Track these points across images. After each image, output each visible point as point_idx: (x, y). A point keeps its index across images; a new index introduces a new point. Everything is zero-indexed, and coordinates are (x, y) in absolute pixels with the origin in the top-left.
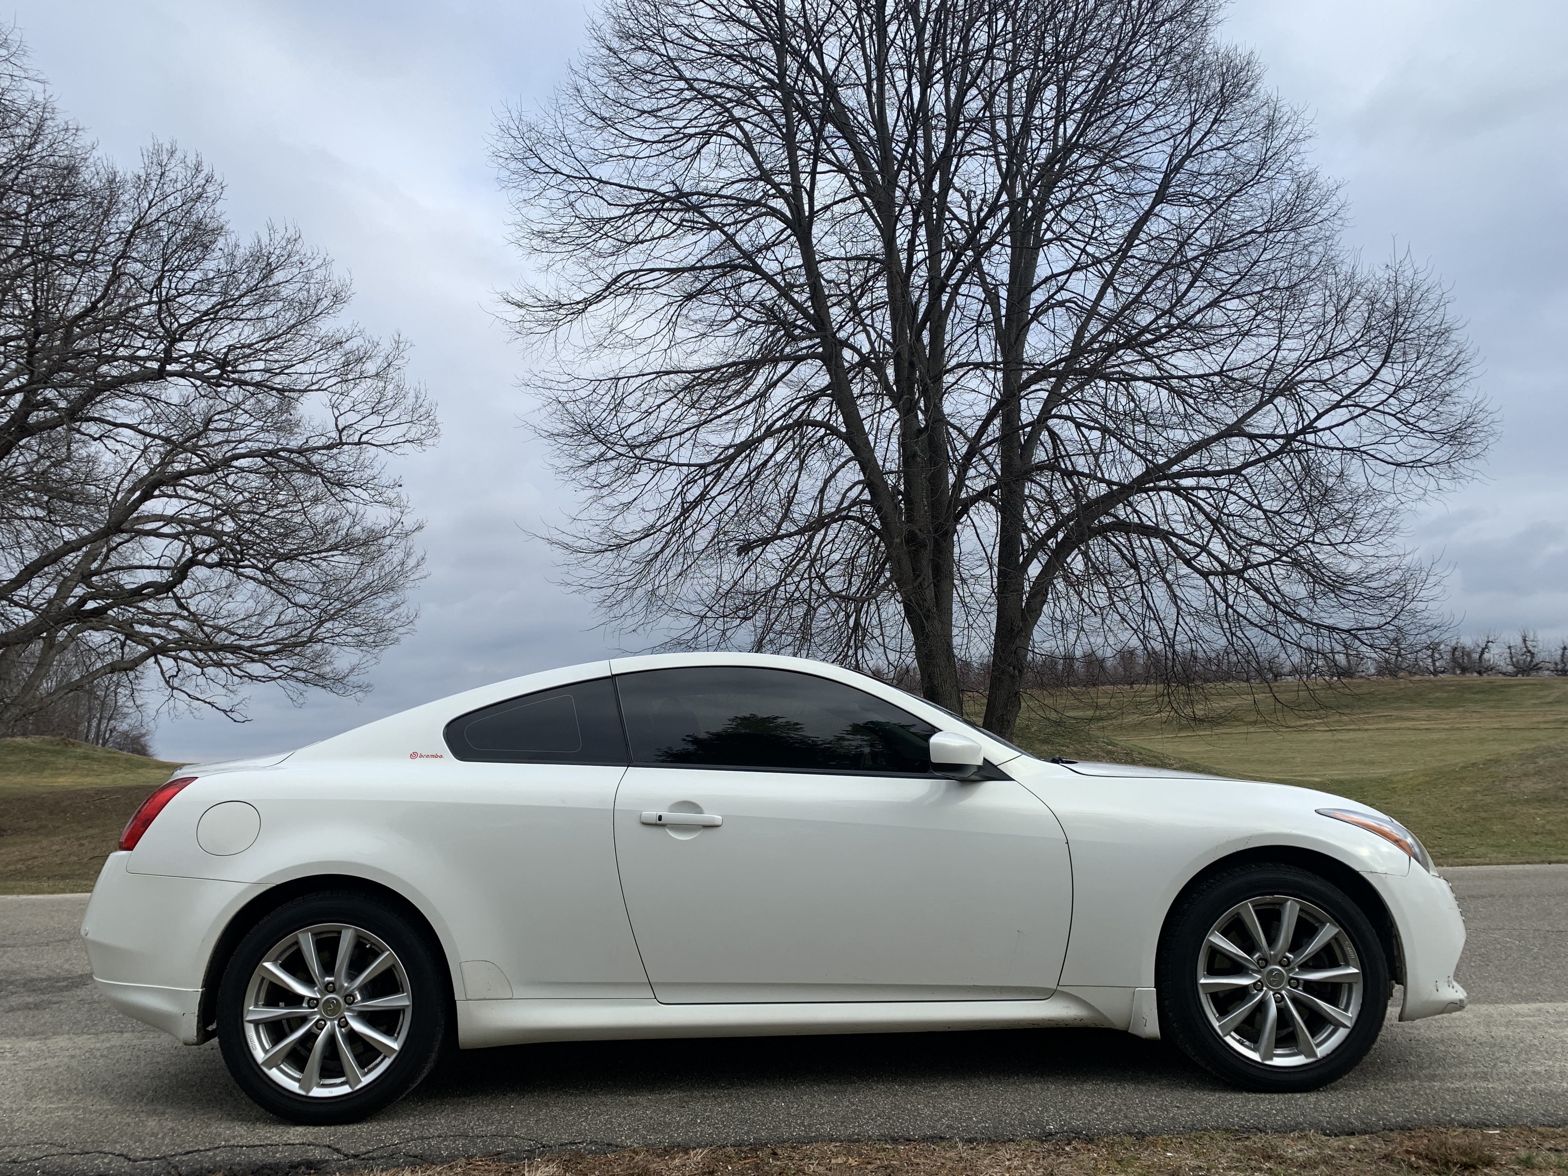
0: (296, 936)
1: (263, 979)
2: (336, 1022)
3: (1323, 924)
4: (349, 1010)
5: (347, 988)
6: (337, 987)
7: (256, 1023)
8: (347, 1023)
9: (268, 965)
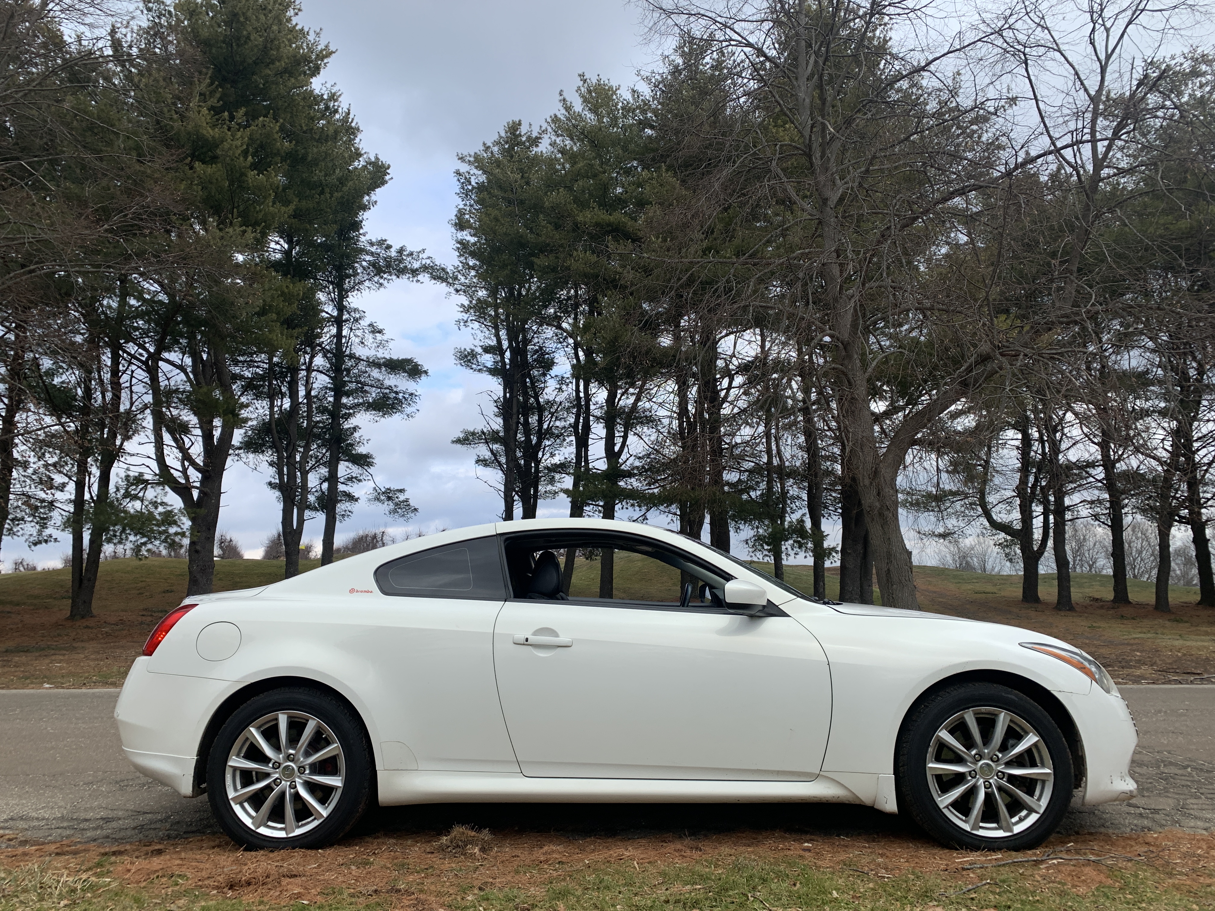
0: (277, 715)
1: (247, 739)
2: (289, 783)
3: (1027, 733)
4: (299, 777)
5: (302, 762)
6: (296, 759)
7: (235, 769)
8: (296, 787)
9: (252, 730)
